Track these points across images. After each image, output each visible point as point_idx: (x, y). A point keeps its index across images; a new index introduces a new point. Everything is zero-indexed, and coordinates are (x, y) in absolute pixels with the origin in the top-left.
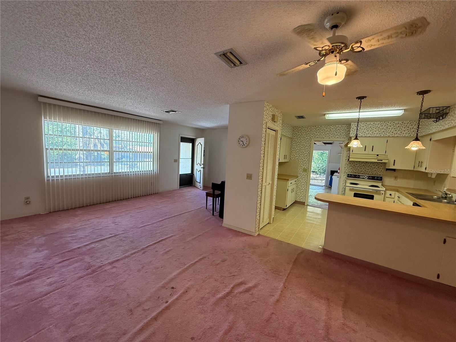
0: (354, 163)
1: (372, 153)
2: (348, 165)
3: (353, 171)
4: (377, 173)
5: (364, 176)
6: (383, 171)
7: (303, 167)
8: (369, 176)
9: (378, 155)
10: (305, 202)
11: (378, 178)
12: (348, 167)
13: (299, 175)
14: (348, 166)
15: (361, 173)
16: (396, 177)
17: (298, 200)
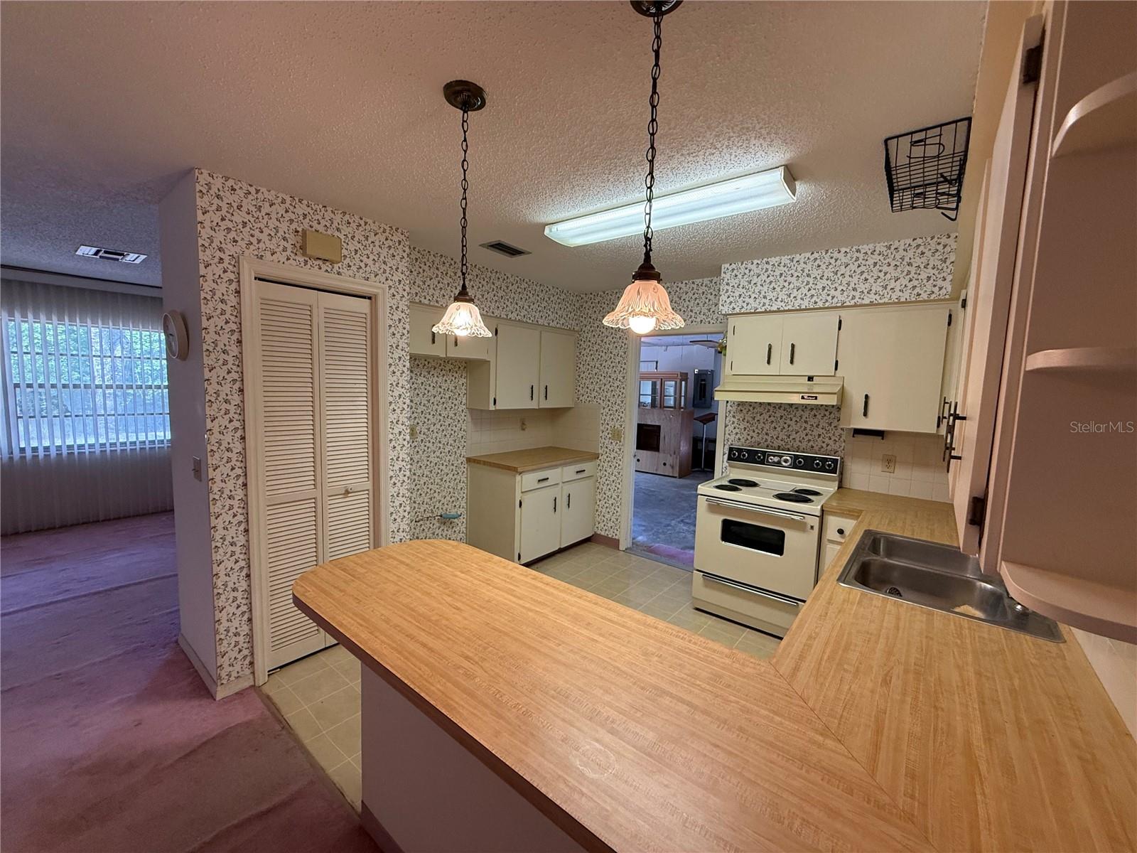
0: (754, 408)
1: (791, 370)
2: (734, 417)
3: (752, 437)
4: (824, 445)
5: (781, 457)
6: (843, 437)
7: (611, 424)
8: (797, 457)
9: (810, 379)
10: (619, 540)
11: (823, 465)
12: (735, 425)
13: (600, 451)
14: (736, 420)
15: (776, 445)
16: (889, 461)
17: (603, 533)
